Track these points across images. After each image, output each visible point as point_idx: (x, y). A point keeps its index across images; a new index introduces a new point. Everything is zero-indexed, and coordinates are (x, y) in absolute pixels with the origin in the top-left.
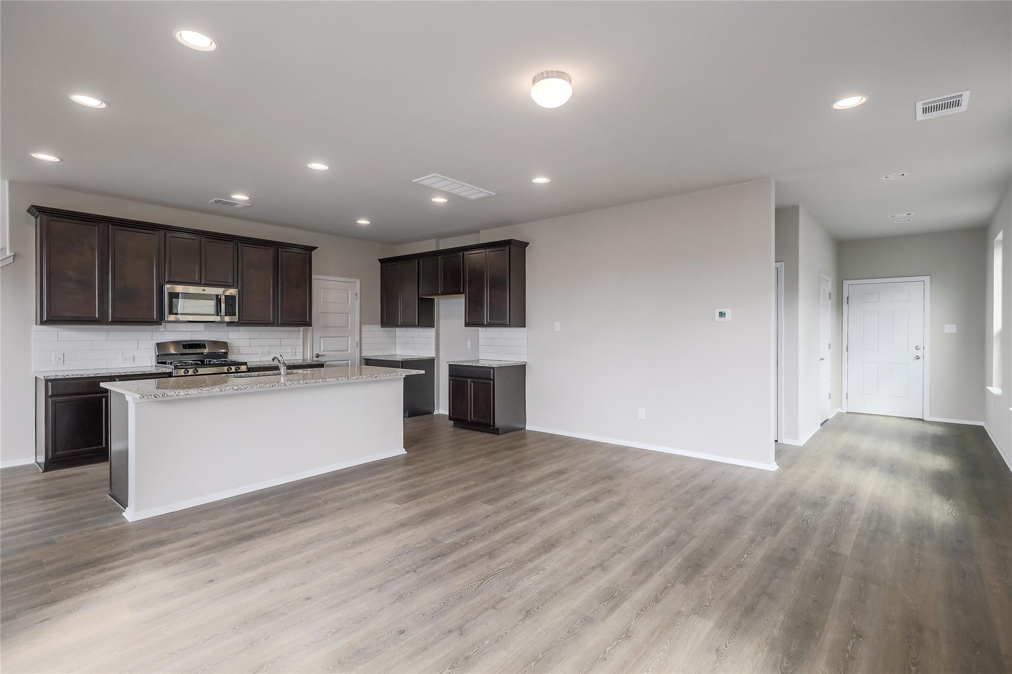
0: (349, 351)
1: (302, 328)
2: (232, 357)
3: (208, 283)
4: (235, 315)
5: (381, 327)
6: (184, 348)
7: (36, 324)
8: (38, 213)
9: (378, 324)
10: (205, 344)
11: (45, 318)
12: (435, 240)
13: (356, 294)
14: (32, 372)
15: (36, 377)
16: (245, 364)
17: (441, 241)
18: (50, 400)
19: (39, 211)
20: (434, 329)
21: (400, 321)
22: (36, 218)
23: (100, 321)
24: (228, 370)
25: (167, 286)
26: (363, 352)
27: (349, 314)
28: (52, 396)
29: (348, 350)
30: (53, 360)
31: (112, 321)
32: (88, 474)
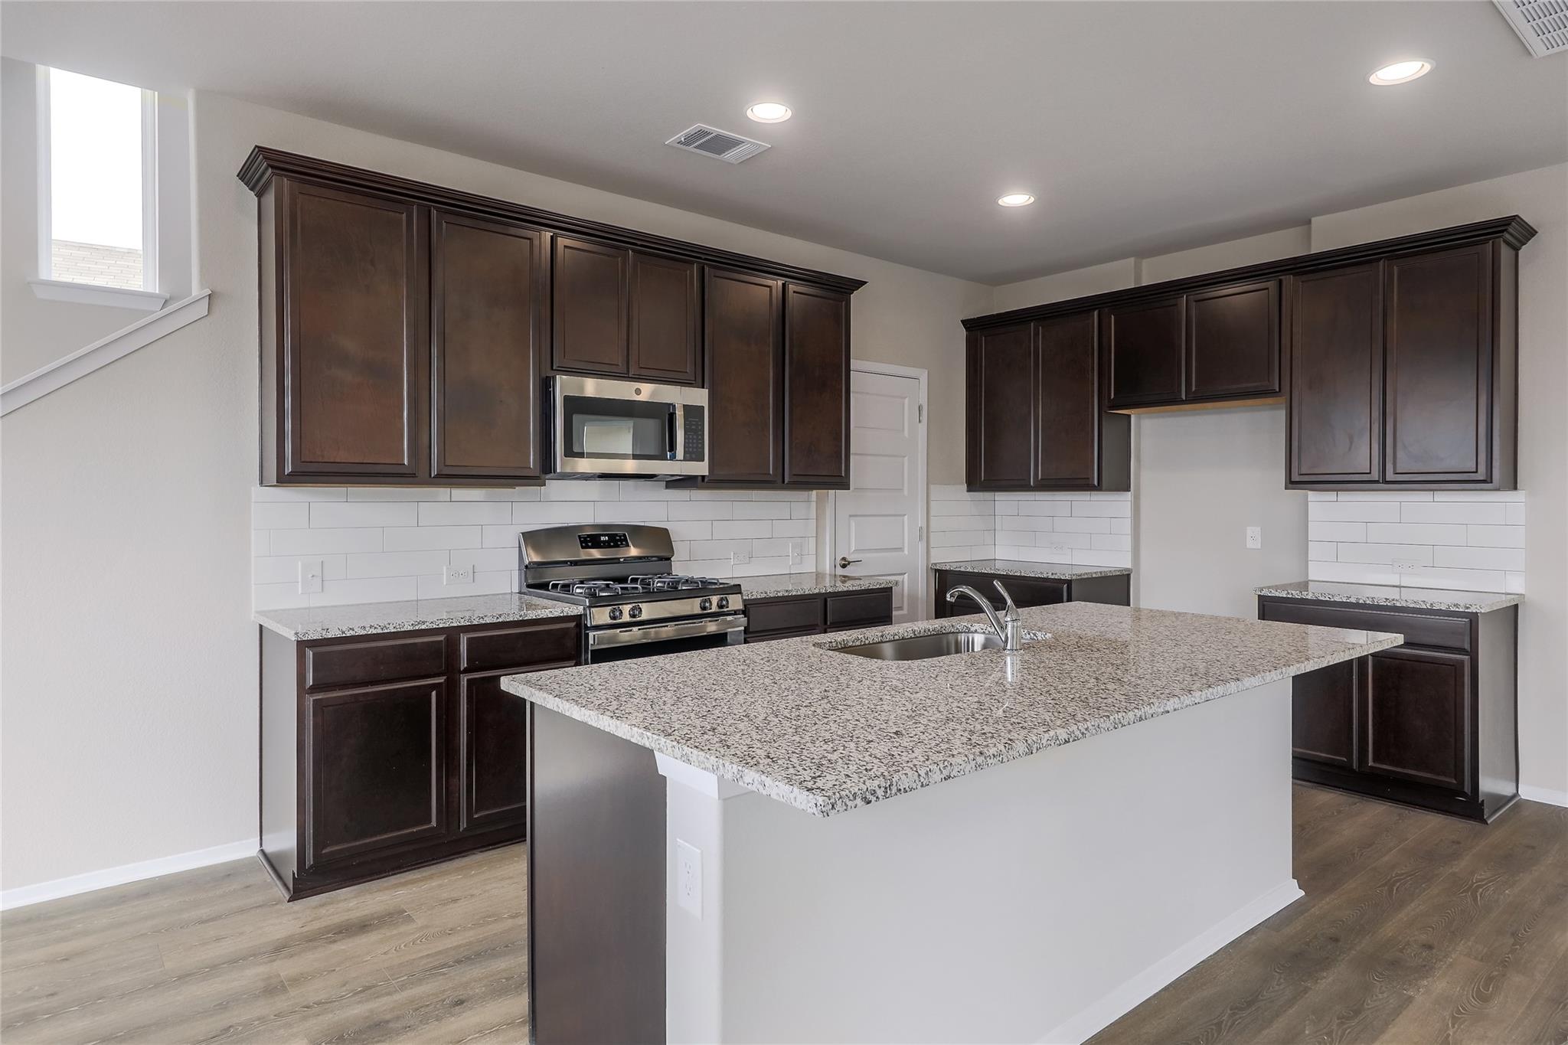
0: (906, 552)
1: (814, 492)
2: (681, 569)
3: (644, 372)
4: (703, 460)
5: (969, 490)
6: (583, 547)
7: (261, 483)
8: (270, 170)
9: (962, 483)
10: (625, 535)
11: (288, 469)
12: (1132, 260)
13: (920, 408)
14: (253, 615)
15: (261, 626)
16: (736, 589)
17: (1146, 264)
18: (310, 700)
19: (273, 167)
20: (1129, 496)
21: (1036, 474)
22: (259, 195)
23: (413, 475)
24: (704, 608)
25: (560, 379)
26: (933, 552)
27: (904, 457)
28: (314, 689)
29: (901, 549)
30: (300, 580)
31: (438, 476)
32: (409, 919)
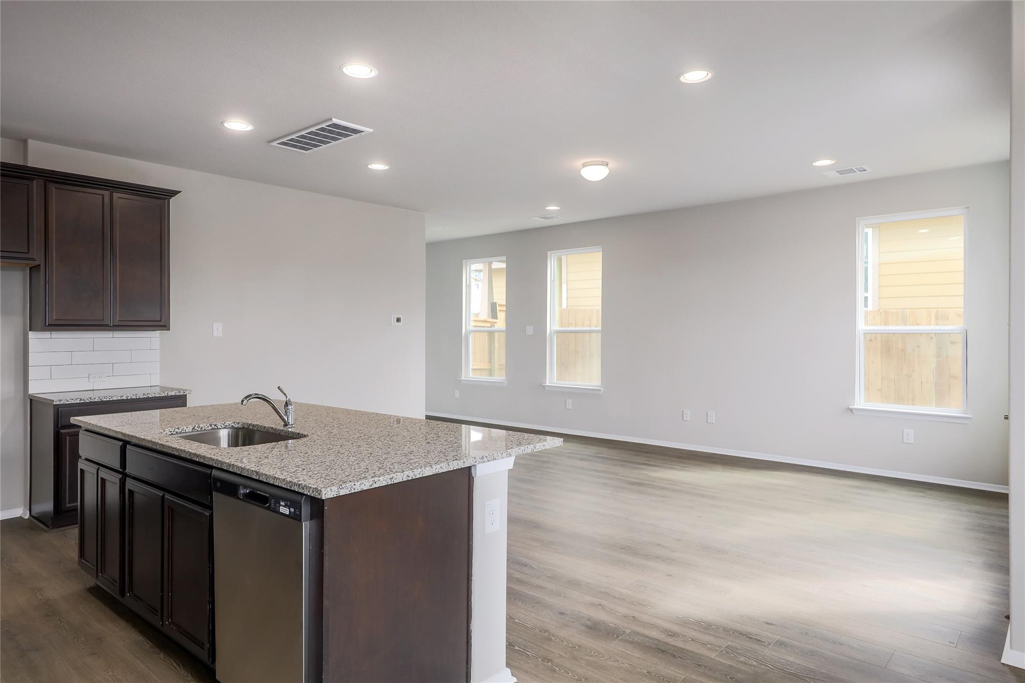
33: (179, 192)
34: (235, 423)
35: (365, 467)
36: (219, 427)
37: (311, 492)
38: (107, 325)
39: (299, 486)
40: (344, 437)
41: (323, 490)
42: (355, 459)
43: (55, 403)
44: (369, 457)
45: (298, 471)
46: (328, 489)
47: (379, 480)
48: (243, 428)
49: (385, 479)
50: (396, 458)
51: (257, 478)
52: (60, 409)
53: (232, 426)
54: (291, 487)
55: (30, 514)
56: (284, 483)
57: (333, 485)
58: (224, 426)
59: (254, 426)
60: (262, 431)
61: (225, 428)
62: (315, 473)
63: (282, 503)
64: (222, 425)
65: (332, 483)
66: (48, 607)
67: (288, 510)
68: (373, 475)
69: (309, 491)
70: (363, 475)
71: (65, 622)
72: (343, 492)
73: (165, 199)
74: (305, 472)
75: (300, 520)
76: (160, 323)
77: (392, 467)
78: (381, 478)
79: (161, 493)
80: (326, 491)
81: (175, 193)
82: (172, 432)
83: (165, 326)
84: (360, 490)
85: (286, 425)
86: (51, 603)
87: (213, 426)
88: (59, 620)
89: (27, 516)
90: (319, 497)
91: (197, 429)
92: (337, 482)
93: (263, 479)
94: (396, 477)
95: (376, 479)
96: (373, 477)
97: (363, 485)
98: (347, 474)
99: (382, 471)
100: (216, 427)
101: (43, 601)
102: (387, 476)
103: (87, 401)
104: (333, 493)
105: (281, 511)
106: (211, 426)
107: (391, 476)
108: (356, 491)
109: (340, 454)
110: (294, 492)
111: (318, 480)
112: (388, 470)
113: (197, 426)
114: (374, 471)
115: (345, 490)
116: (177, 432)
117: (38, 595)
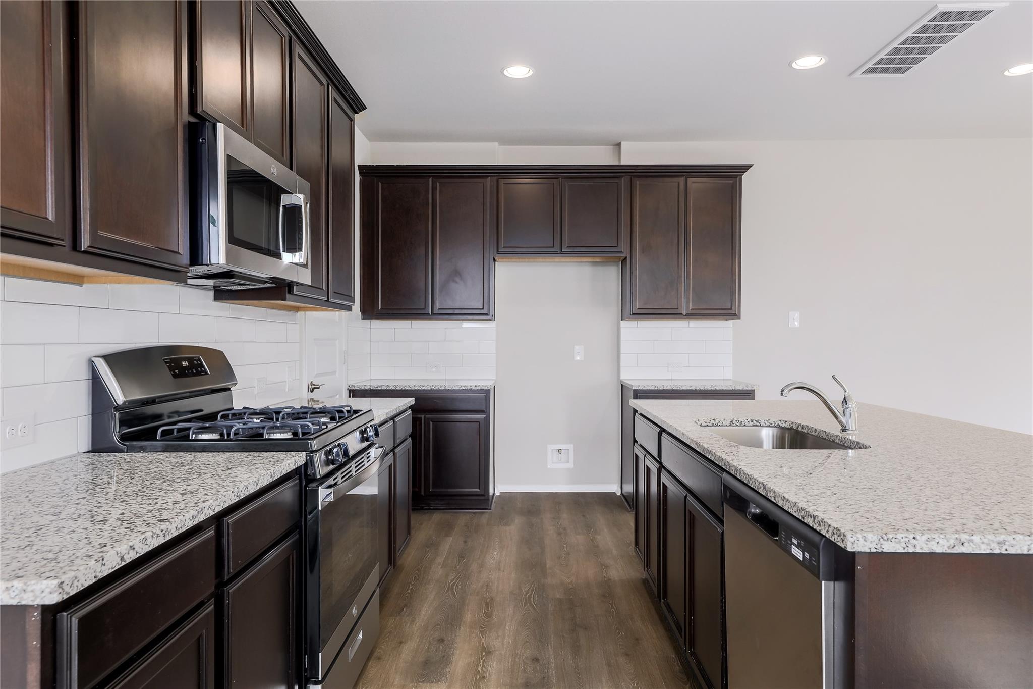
33: (751, 166)
34: (782, 422)
35: (948, 511)
36: (762, 424)
37: (830, 533)
38: (681, 314)
39: (814, 519)
40: (928, 456)
41: (849, 535)
42: (935, 493)
43: (634, 388)
44: (963, 494)
45: (824, 495)
46: (859, 536)
47: (971, 541)
48: (792, 428)
49: (985, 541)
50: (1021, 505)
51: (764, 494)
52: (638, 395)
53: (778, 425)
54: (803, 518)
55: (622, 492)
56: (795, 509)
57: (871, 529)
58: (768, 424)
59: (803, 427)
60: (812, 435)
61: (769, 426)
62: (850, 502)
63: (795, 541)
64: (766, 422)
65: (870, 525)
66: (607, 587)
67: (802, 553)
68: (959, 528)
69: (828, 531)
70: (938, 525)
71: (615, 608)
72: (888, 547)
73: (737, 176)
74: (834, 498)
75: (817, 576)
76: (730, 312)
77: (1006, 520)
78: (976, 538)
79: (684, 492)
80: (855, 538)
81: (747, 167)
82: (708, 424)
83: (735, 315)
84: (926, 550)
85: (844, 430)
86: (611, 584)
87: (754, 421)
88: (611, 604)
89: (619, 494)
90: (842, 545)
91: (736, 423)
92: (881, 526)
93: (770, 496)
94: (1013, 542)
95: (964, 537)
96: (957, 532)
97: (934, 543)
98: (907, 515)
99: (981, 523)
100: (758, 424)
101: (606, 579)
102: (991, 537)
103: (661, 389)
104: (868, 544)
105: (792, 552)
106: (752, 421)
107: (1002, 538)
108: (918, 550)
109: (908, 481)
110: (807, 525)
111: (848, 516)
112: (997, 525)
113: (736, 419)
114: (964, 521)
115: (893, 544)
116: (713, 424)
117: (604, 572)
